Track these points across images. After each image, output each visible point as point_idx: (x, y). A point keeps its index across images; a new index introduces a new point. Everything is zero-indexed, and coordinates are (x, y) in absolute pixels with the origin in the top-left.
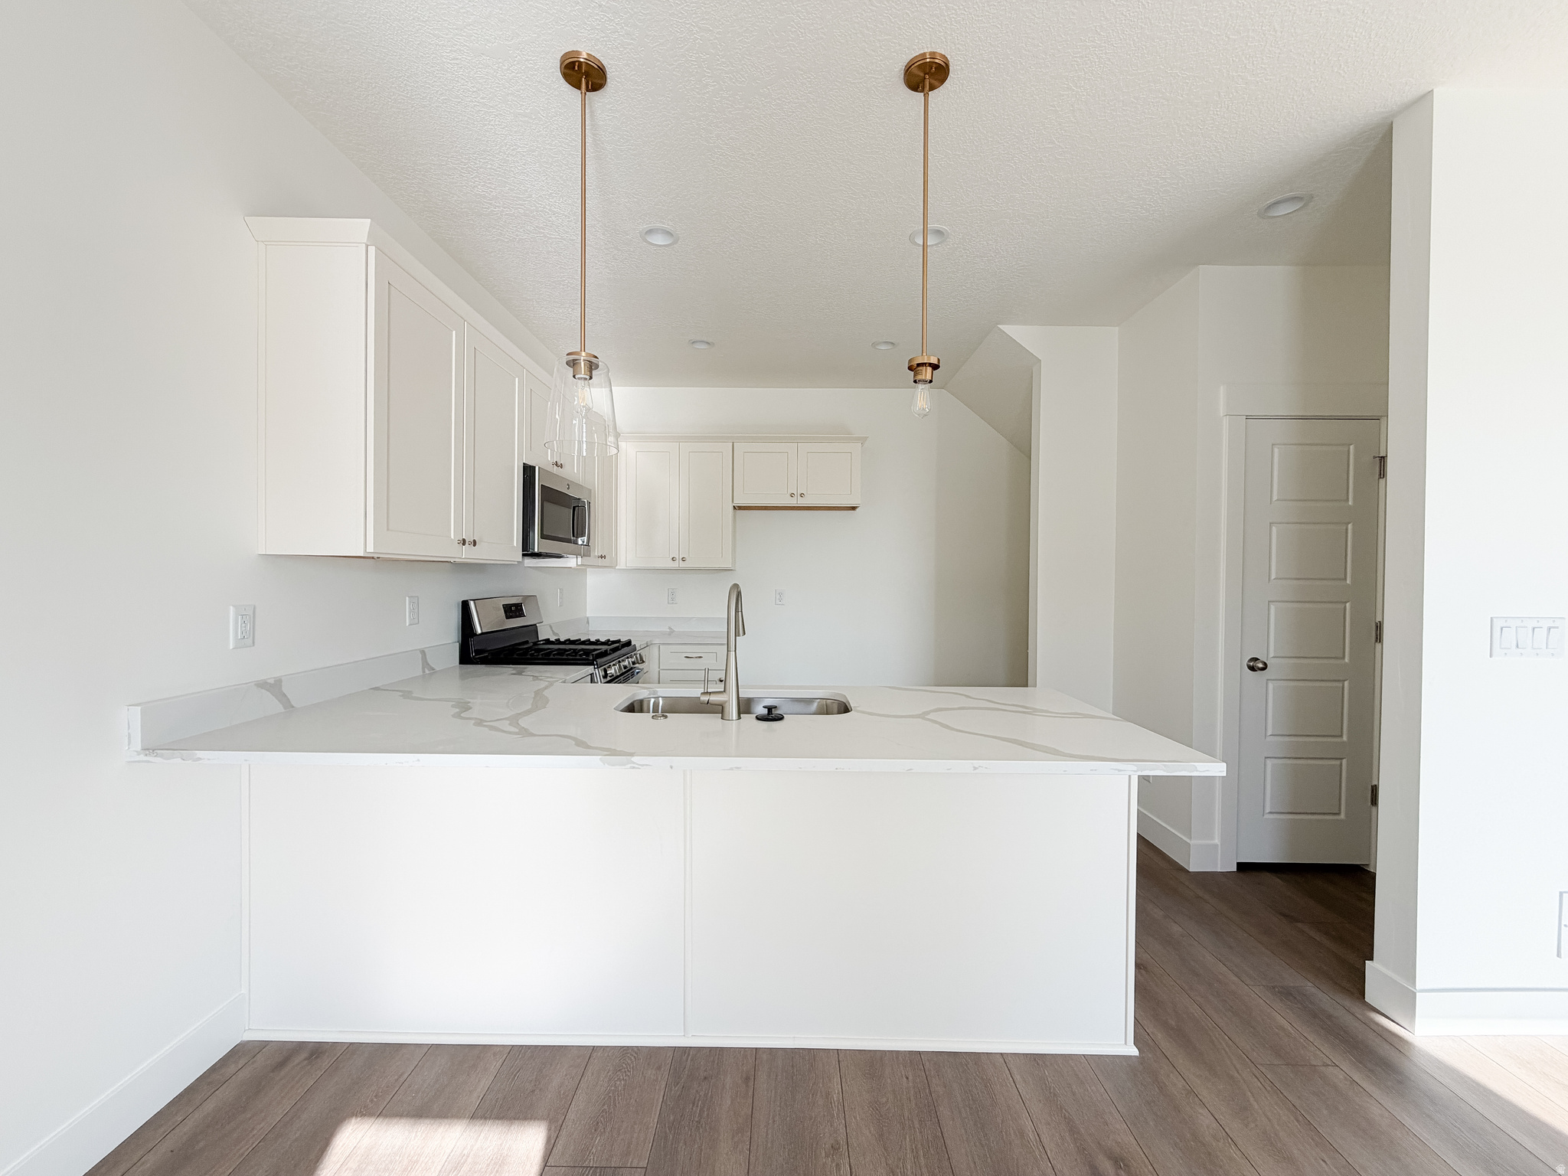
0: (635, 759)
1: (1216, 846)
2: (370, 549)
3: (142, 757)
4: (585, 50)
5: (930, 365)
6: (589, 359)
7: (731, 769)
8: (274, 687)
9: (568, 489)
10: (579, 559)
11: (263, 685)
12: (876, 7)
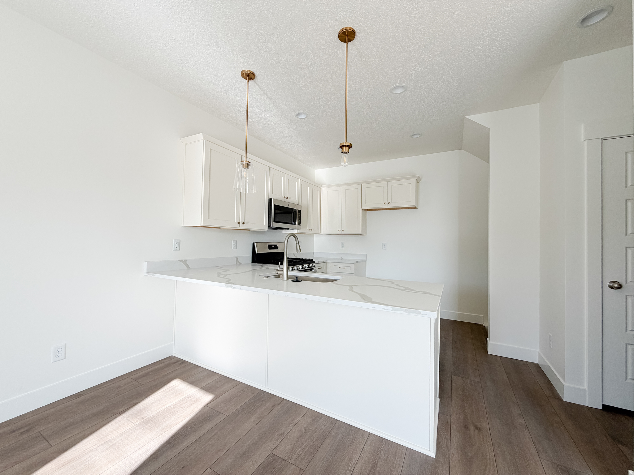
0: (232, 285)
1: (585, 390)
2: (202, 224)
3: (146, 274)
4: (247, 69)
5: (348, 146)
6: (247, 163)
7: (255, 291)
8: (185, 262)
9: (289, 205)
10: (298, 230)
11: (181, 261)
12: (313, 23)
